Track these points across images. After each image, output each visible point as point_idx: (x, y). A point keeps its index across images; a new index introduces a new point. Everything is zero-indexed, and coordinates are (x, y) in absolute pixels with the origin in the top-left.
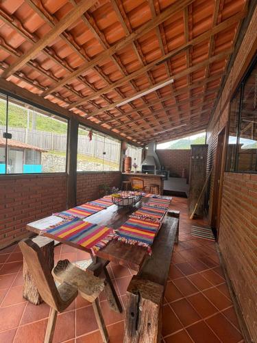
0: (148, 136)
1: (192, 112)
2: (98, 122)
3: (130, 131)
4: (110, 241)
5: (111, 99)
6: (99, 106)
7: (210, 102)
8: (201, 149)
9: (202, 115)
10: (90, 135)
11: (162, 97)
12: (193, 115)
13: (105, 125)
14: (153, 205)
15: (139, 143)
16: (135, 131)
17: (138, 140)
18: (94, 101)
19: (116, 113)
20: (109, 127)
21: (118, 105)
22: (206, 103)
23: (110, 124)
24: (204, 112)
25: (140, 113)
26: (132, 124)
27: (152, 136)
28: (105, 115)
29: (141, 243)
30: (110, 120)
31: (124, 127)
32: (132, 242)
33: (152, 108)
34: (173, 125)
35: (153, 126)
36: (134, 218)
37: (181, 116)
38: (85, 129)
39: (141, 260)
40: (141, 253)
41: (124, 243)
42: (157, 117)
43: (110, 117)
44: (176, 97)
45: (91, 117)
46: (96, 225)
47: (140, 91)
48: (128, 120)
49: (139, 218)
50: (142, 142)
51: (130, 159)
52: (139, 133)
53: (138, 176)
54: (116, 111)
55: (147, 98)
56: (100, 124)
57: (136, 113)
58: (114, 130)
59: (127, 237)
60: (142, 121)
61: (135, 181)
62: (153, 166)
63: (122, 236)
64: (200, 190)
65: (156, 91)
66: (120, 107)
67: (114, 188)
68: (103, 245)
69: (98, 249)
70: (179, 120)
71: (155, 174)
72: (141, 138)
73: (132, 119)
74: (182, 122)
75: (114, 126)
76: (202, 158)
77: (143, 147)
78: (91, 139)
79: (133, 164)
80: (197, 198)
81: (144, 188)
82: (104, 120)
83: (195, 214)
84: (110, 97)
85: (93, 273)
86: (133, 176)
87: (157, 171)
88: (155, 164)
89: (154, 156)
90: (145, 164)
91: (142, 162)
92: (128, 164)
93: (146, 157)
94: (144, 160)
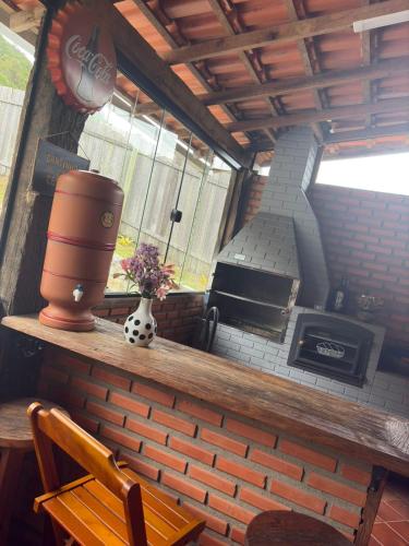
51: (102, 197)
62: (285, 282)
87: (301, 317)
88: (297, 271)
89: (299, 222)
90: (237, 256)
91: (221, 245)
92: (68, 241)
93: (250, 218)
94: (235, 233)
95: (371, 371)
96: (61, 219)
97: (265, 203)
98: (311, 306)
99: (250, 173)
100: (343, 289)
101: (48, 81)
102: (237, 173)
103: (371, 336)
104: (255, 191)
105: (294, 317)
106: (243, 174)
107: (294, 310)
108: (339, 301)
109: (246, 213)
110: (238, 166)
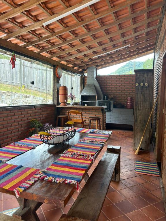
0: (86, 59)
1: (136, 30)
2: (22, 44)
3: (64, 54)
4: (35, 182)
5: (36, 16)
6: (22, 25)
7: (155, 18)
8: (145, 75)
9: (148, 33)
10: (13, 61)
11: (98, 13)
12: (137, 34)
13: (31, 48)
14: (88, 141)
15: (76, 68)
16: (69, 54)
17: (75, 65)
18: (14, 19)
19: (43, 33)
20: (37, 51)
21: (45, 24)
22: (150, 20)
23: (38, 46)
24: (149, 29)
25: (73, 32)
26: (65, 46)
27: (91, 60)
28: (30, 36)
29: (68, 181)
30: (36, 41)
31: (55, 49)
32: (59, 180)
33: (87, 27)
34: (115, 46)
35: (91, 48)
36: (65, 157)
37: (123, 35)
38: (5, 53)
39: (66, 196)
40: (67, 190)
41: (51, 182)
42: (95, 37)
43: (36, 39)
44: (115, 13)
45: (12, 39)
46: (21, 167)
47: (70, 6)
48: (59, 41)
49: (70, 156)
50: (80, 67)
51: (65, 89)
52: (74, 56)
53: (76, 109)
54: (43, 30)
55: (80, 15)
56: (25, 46)
57: (68, 32)
58: (44, 54)
59: (55, 176)
60: (76, 42)
61: (72, 115)
62: (94, 96)
63: (49, 175)
64: (145, 122)
65: (90, 6)
66: (48, 26)
67: (47, 124)
68: (28, 185)
69: (21, 190)
70: (122, 40)
71: (97, 105)
72: (78, 62)
73: (64, 40)
74: (125, 42)
75: (43, 49)
76: (146, 85)
77: (82, 73)
78: (14, 66)
79: (69, 94)
80: (142, 130)
81: (83, 123)
82: (29, 42)
83: (140, 149)
84: (34, 14)
85: (21, 218)
86: (70, 108)
87: (98, 102)
88: (96, 94)
89: (95, 84)
90: (85, 93)
91: (81, 92)
92: (63, 95)
93: (85, 85)
94: (83, 89)
95: (112, 109)
96: (61, 92)
97: (88, 82)
98: (100, 100)
99: (84, 76)
100: (106, 95)
101: (56, 76)
102: (81, 76)
103: (111, 102)
104: (86, 83)
105: (97, 102)
106: (82, 77)
107: (97, 101)
108: (105, 98)
109: (85, 81)
110: (81, 75)
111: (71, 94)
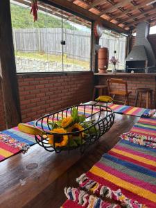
10: (34, 11)
14: (141, 140)
15: (121, 25)
27: (143, 10)
50: (127, 24)
51: (106, 51)
53: (119, 77)
61: (114, 85)
62: (144, 62)
71: (146, 73)
77: (129, 32)
79: (110, 58)
81: (127, 95)
86: (111, 76)
88: (146, 58)
89: (146, 46)
90: (131, 59)
94: (129, 52)
97: (136, 43)
98: (152, 66)
99: (131, 36)
101: (94, 35)
102: (128, 37)
107: (147, 68)
111: (114, 58)
